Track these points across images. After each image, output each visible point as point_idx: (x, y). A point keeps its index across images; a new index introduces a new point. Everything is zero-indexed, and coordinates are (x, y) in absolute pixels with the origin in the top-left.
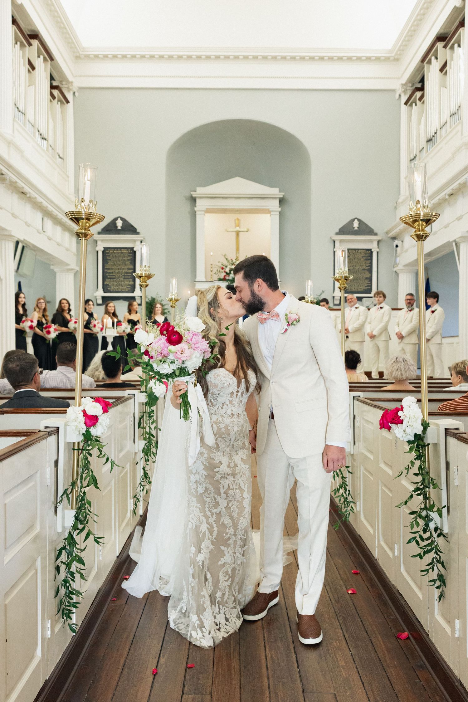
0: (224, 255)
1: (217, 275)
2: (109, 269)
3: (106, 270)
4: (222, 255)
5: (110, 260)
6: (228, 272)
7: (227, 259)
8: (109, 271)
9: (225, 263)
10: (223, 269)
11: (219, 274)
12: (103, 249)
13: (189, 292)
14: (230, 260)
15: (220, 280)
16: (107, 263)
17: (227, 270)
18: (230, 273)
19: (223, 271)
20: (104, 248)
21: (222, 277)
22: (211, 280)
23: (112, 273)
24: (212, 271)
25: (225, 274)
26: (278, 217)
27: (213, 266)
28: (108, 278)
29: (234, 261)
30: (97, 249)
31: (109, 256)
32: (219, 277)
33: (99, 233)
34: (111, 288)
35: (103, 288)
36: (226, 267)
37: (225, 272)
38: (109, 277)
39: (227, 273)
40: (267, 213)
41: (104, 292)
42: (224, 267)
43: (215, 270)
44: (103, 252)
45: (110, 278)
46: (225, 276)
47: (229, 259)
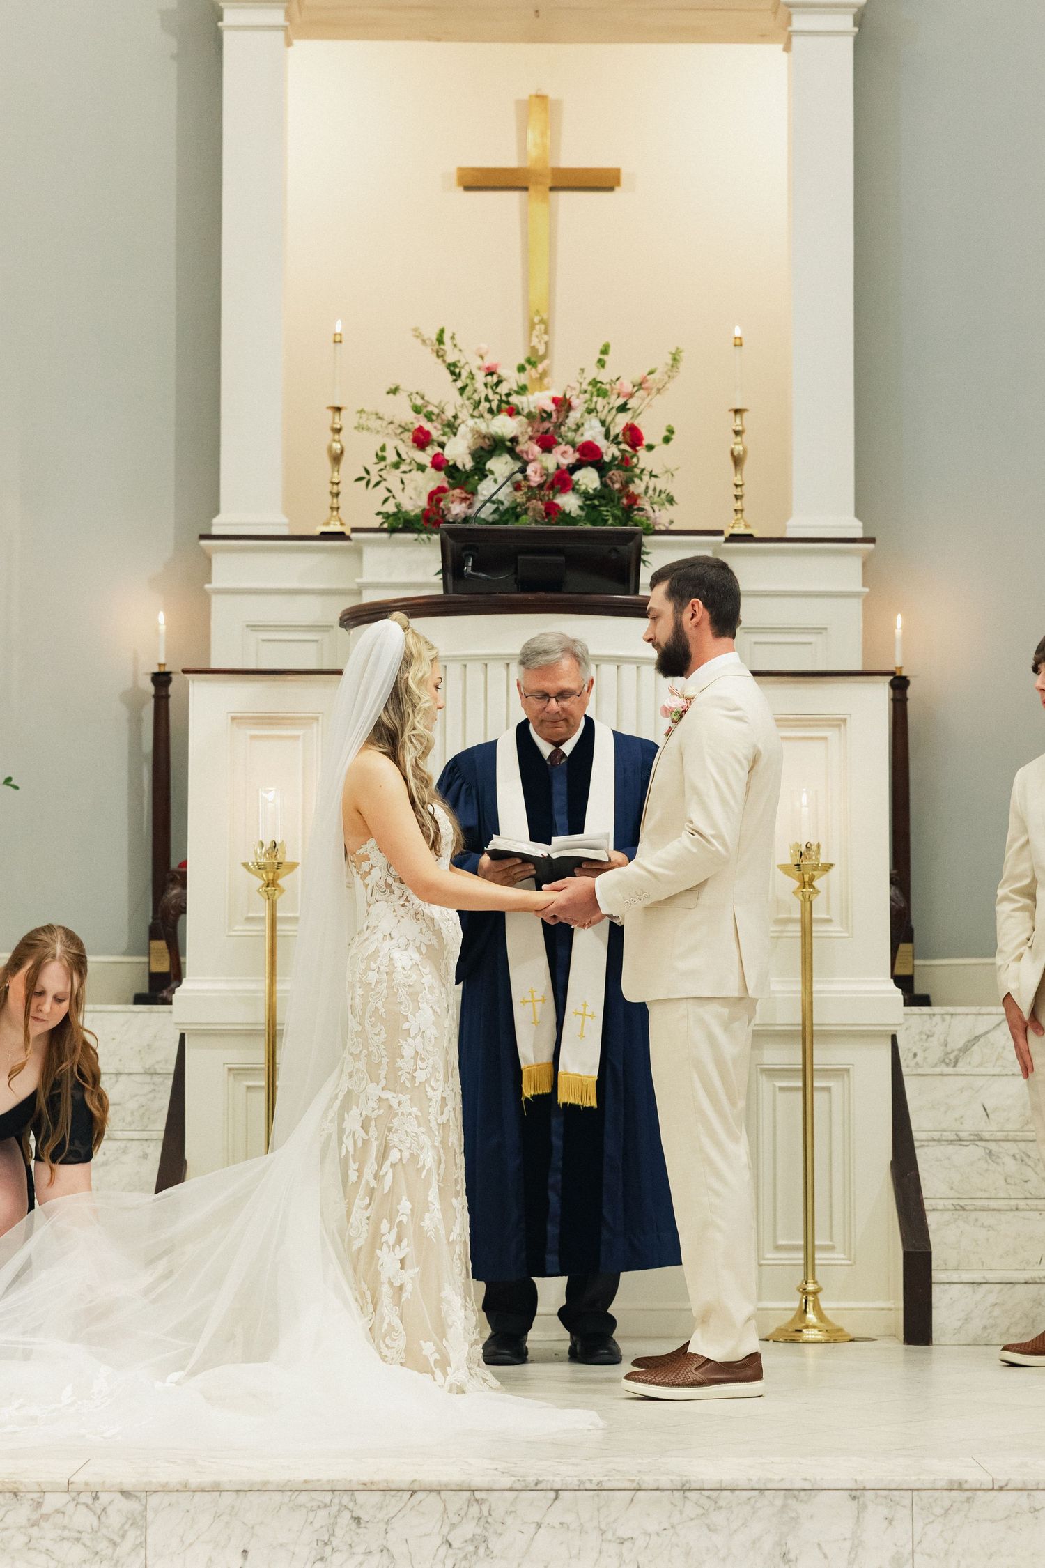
0: (434, 337)
1: (381, 492)
4: (417, 334)
6: (467, 463)
7: (454, 371)
9: (445, 395)
10: (422, 439)
11: (393, 478)
13: (161, 617)
14: (480, 378)
15: (399, 524)
17: (458, 451)
18: (480, 471)
19: (425, 457)
21: (414, 499)
22: (335, 527)
24: (336, 459)
25: (436, 479)
26: (845, 48)
27: (347, 420)
29: (512, 379)
32: (390, 508)
36: (451, 427)
37: (438, 463)
39: (452, 471)
40: (763, 37)
42: (435, 431)
43: (360, 453)
46: (435, 496)
47: (471, 364)
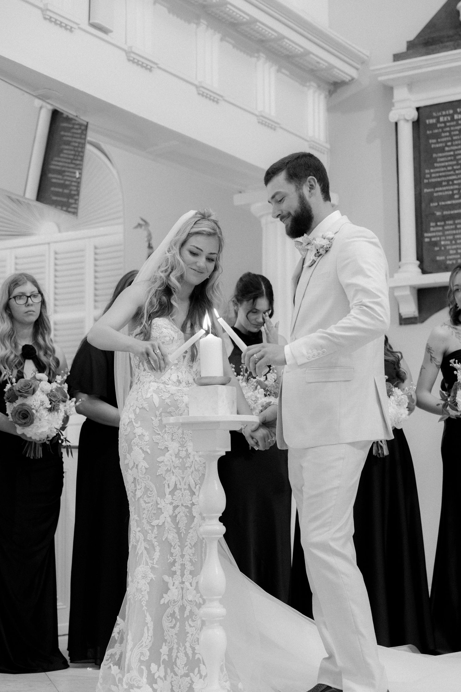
2: (439, 184)
3: (426, 190)
5: (442, 150)
8: (439, 192)
12: (414, 115)
16: (431, 162)
20: (418, 109)
23: (451, 197)
28: (437, 220)
30: (393, 116)
31: (437, 136)
33: (397, 57)
34: (447, 253)
35: (420, 257)
38: (438, 214)
41: (424, 272)
44: (417, 125)
45: (445, 218)
